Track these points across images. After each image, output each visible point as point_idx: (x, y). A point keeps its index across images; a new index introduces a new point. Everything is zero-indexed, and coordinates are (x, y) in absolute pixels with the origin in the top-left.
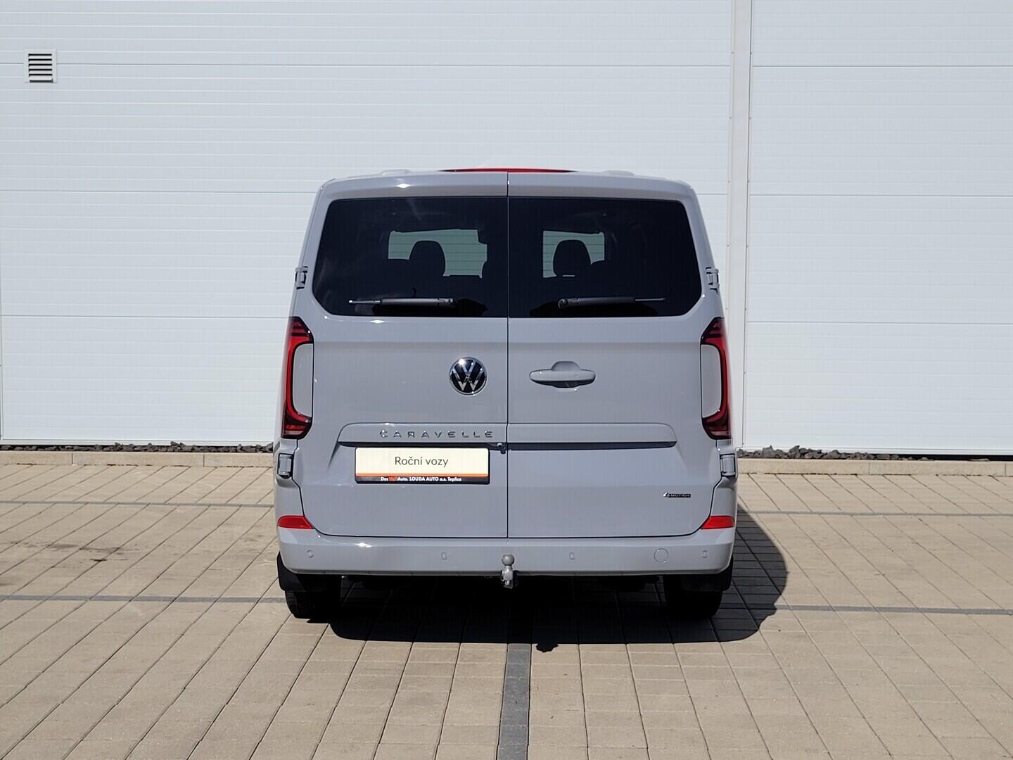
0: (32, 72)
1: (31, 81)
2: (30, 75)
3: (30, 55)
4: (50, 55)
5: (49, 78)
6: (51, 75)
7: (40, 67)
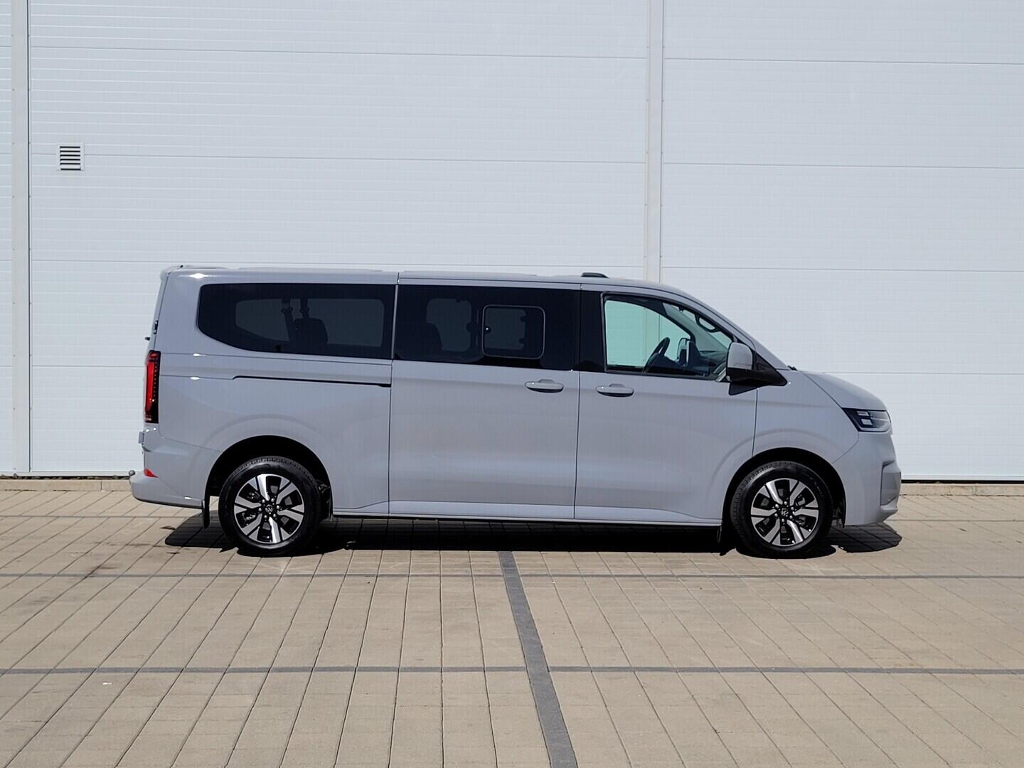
0: (63, 162)
1: (62, 169)
2: (61, 164)
3: (61, 147)
4: (79, 147)
5: (77, 167)
6: (79, 164)
7: (70, 157)
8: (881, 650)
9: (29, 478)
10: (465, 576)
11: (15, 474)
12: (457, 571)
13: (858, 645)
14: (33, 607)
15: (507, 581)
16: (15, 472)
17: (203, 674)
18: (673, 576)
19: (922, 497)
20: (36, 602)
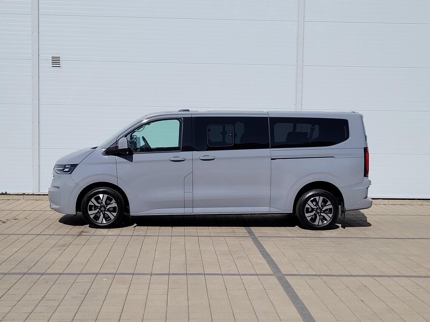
0: (53, 63)
1: (53, 66)
2: (52, 64)
3: (52, 57)
4: (60, 57)
5: (59, 65)
6: (60, 64)
7: (56, 61)
8: (418, 268)
9: (39, 195)
10: (234, 236)
11: (33, 193)
12: (230, 234)
13: (408, 266)
14: (61, 248)
15: (252, 238)
16: (33, 192)
17: (142, 276)
18: (320, 237)
19: (411, 206)
20: (62, 246)
